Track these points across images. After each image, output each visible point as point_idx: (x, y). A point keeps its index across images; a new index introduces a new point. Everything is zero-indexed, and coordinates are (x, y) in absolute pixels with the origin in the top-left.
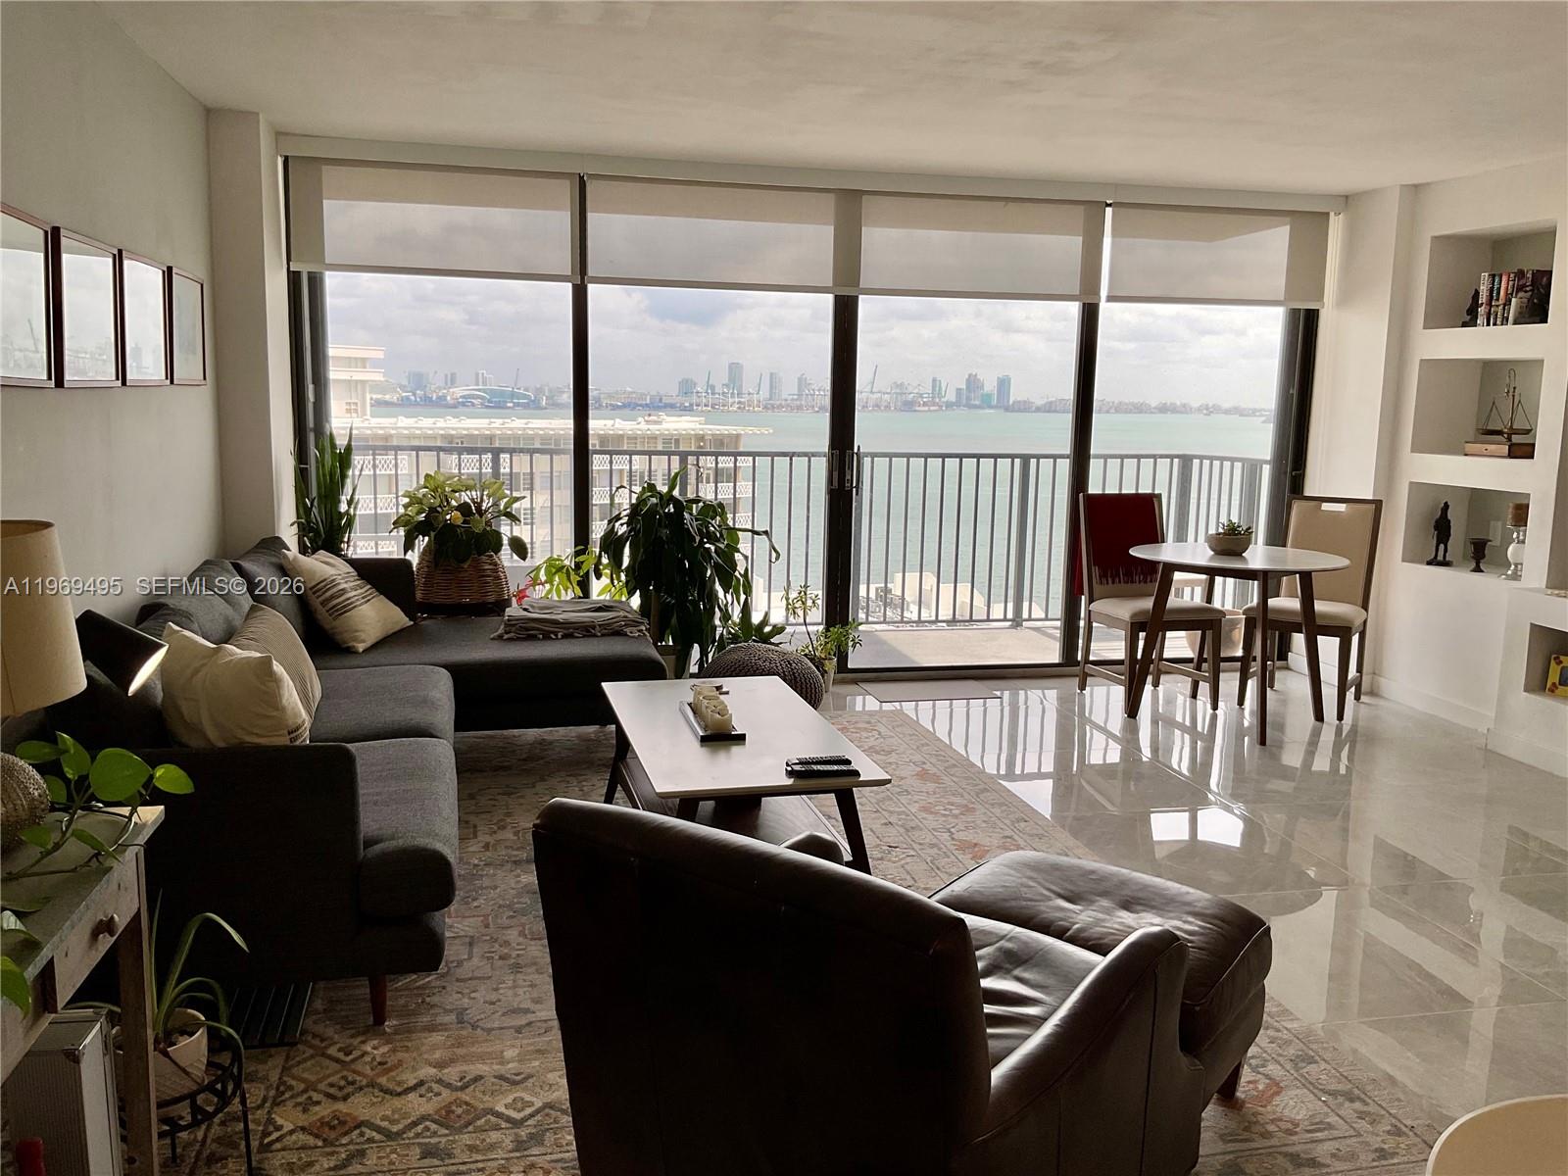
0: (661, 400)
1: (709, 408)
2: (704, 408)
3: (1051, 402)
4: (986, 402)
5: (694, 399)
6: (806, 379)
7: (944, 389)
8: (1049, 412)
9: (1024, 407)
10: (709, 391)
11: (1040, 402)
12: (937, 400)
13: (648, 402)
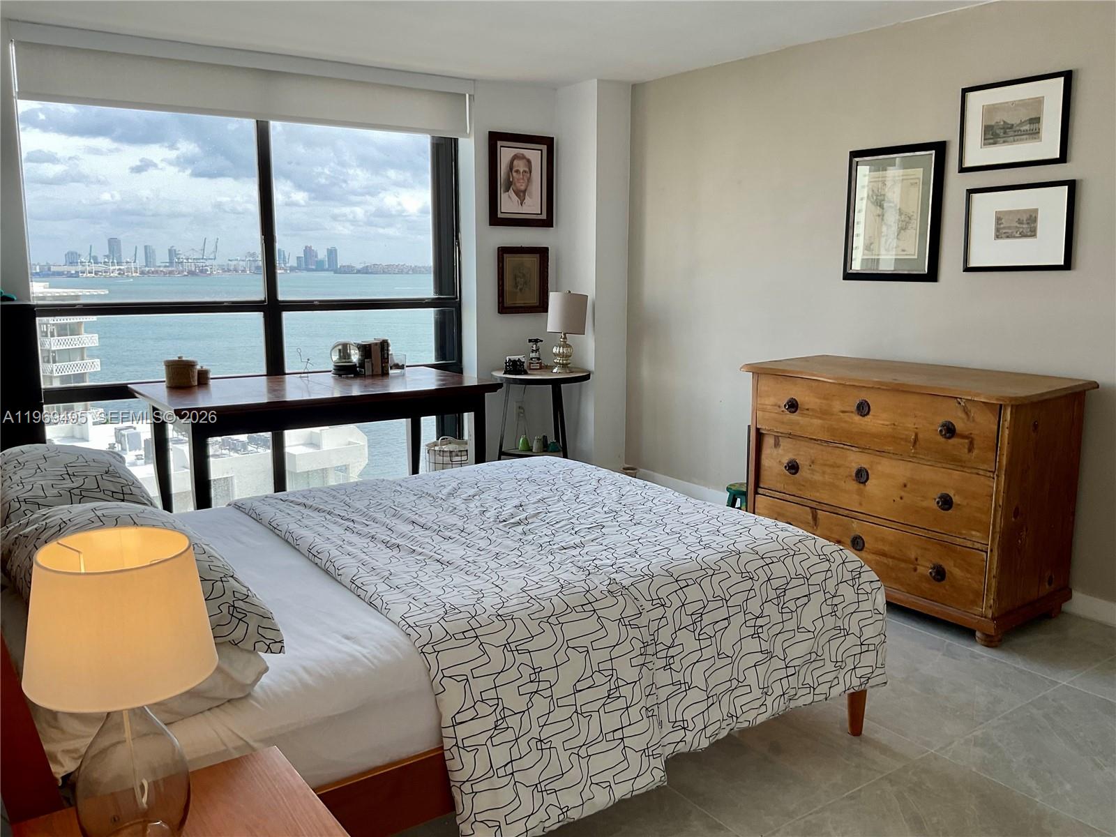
0: (49, 269)
1: (93, 275)
2: (89, 275)
3: (367, 266)
4: (320, 267)
5: (80, 268)
6: (175, 250)
7: (287, 257)
8: (366, 273)
9: (348, 270)
10: (92, 261)
11: (359, 267)
12: (283, 266)
13: (38, 271)
